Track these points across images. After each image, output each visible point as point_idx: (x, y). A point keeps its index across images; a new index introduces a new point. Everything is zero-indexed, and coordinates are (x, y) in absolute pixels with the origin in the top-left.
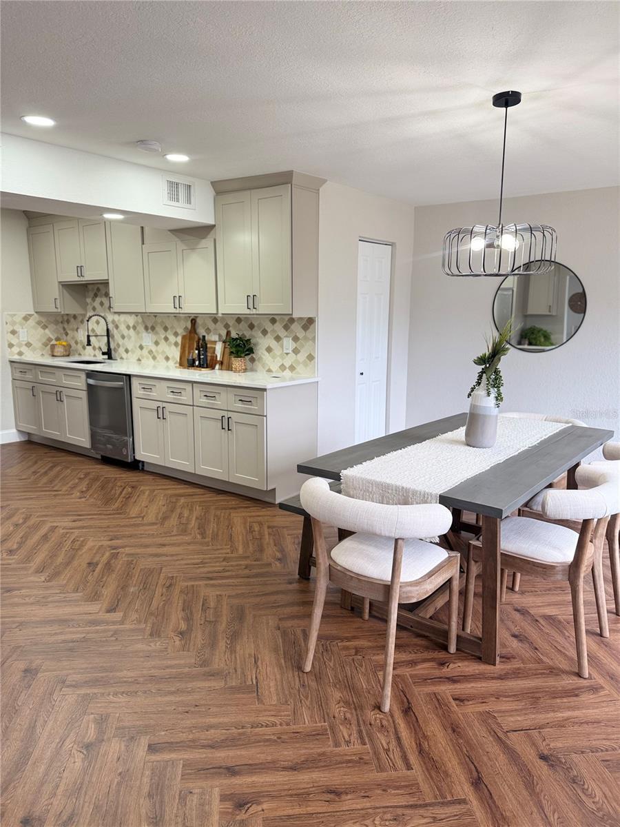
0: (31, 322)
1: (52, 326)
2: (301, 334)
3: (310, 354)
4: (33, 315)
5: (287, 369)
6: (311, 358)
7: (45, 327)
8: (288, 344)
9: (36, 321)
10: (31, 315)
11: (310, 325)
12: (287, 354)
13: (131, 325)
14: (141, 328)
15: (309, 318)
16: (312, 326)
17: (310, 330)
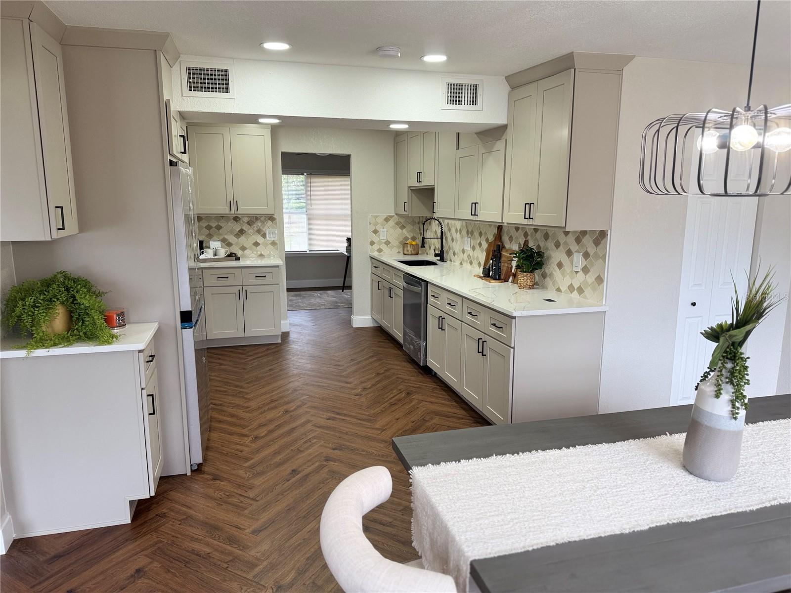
0: (392, 223)
1: (409, 227)
2: (592, 250)
3: (599, 276)
4: (393, 216)
5: (575, 291)
6: (600, 280)
7: (403, 227)
8: (578, 259)
9: (395, 222)
10: (392, 217)
11: (602, 239)
12: (577, 272)
13: (458, 229)
14: (464, 232)
15: (601, 231)
16: (604, 240)
17: (601, 246)
